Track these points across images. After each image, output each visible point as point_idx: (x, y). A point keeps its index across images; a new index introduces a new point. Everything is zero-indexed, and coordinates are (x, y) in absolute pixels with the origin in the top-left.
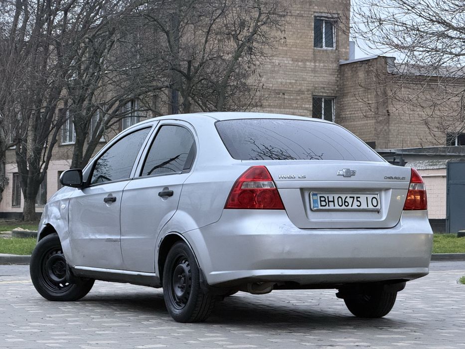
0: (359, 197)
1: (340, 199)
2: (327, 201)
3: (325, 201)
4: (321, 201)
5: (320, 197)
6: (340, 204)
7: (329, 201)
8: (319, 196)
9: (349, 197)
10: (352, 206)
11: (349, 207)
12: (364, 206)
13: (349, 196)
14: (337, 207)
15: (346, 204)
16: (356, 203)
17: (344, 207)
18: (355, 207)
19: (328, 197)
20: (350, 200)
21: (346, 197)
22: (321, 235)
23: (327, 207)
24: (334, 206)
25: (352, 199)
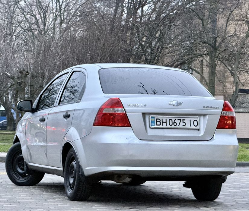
0: (185, 120)
1: (171, 121)
2: (161, 122)
4: (157, 122)
5: (157, 119)
6: (171, 124)
7: (163, 122)
8: (156, 118)
10: (179, 126)
11: (177, 127)
12: (188, 126)
13: (177, 119)
14: (168, 126)
15: (175, 124)
16: (182, 123)
17: (173, 126)
18: (181, 126)
19: (162, 119)
20: (178, 122)
21: (175, 120)
22: (155, 144)
23: (161, 126)
24: (166, 125)
25: (180, 121)
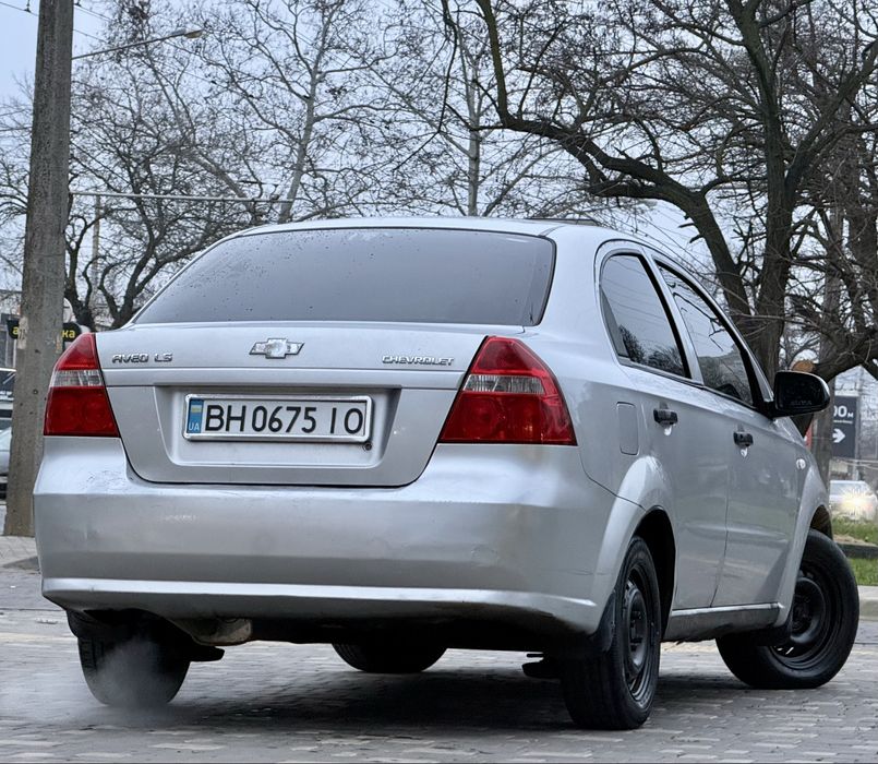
0: (314, 409)
1: (260, 414)
2: (225, 417)
3: (219, 417)
4: (210, 417)
5: (210, 408)
6: (259, 425)
7: (230, 418)
8: (206, 404)
9: (284, 408)
10: (288, 430)
11: (282, 434)
12: (322, 432)
13: (285, 405)
14: (249, 432)
15: (275, 425)
16: (302, 422)
17: (267, 433)
18: (297, 433)
19: (230, 407)
20: (286, 417)
21: (278, 409)
23: (222, 433)
24: (242, 429)
25: (294, 413)
